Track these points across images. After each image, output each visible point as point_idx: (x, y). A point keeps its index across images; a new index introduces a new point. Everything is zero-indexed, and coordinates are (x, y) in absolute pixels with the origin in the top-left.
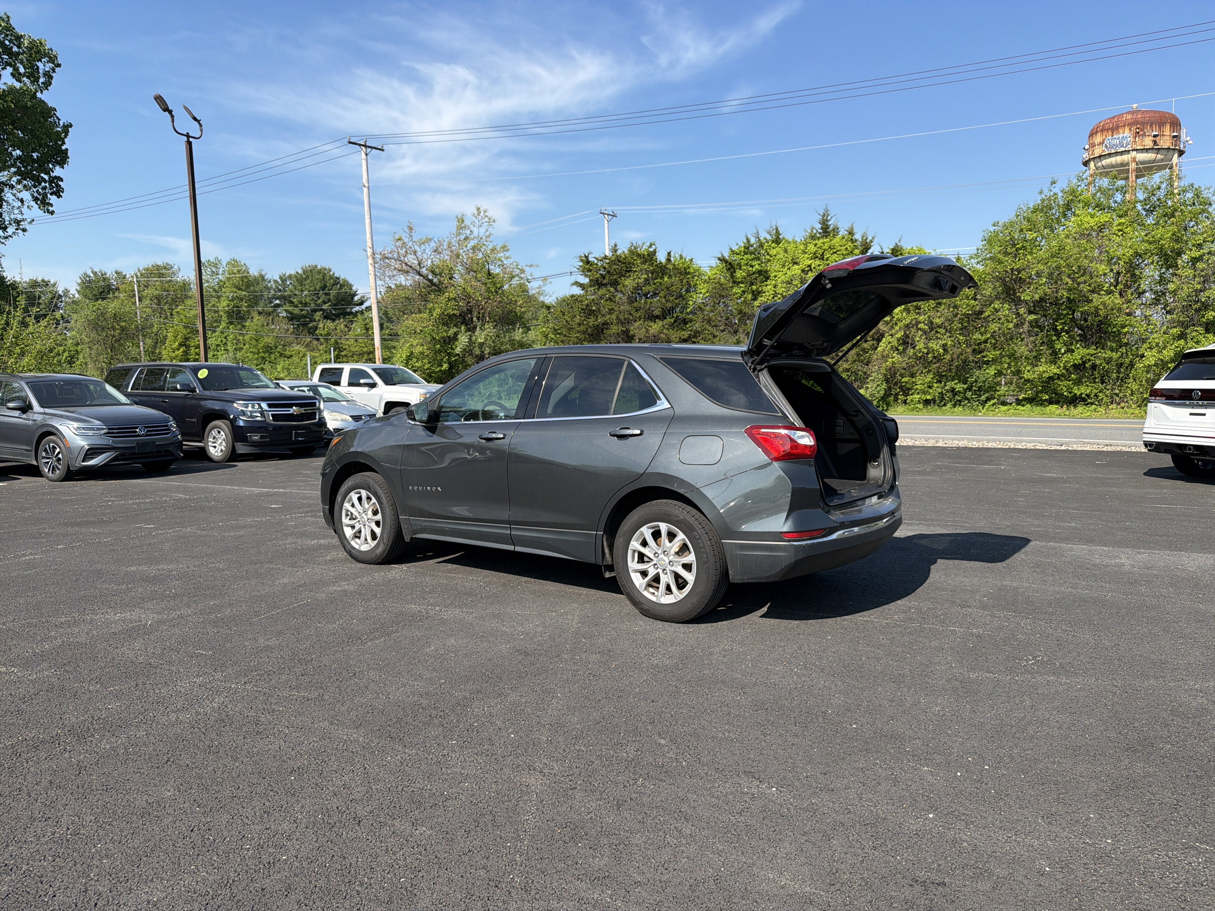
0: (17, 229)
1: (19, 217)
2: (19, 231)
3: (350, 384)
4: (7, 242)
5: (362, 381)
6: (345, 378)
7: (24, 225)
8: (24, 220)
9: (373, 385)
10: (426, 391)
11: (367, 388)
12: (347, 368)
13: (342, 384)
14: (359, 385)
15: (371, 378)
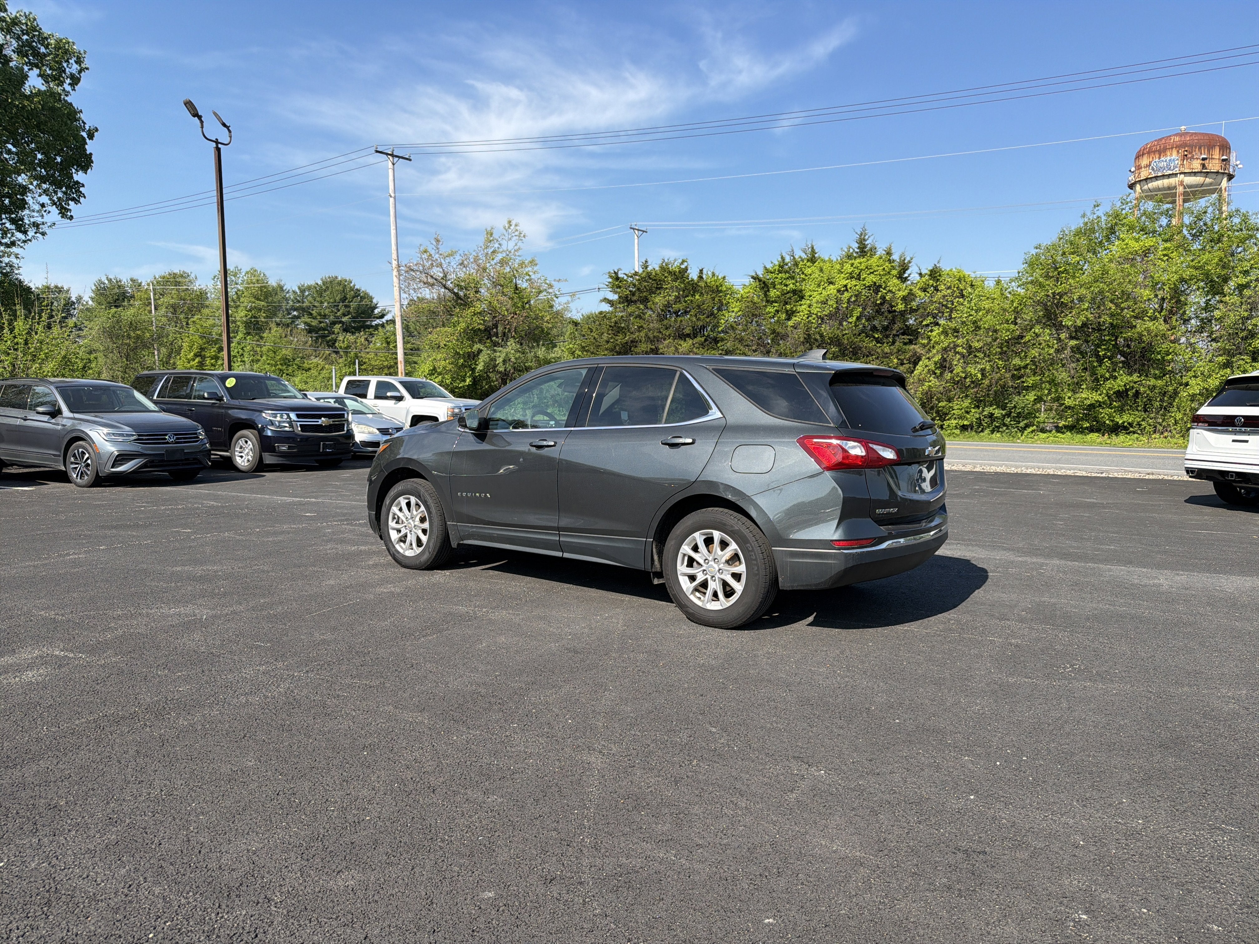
0: (36, 233)
1: (39, 220)
2: (39, 235)
3: (377, 397)
4: (26, 246)
5: (389, 394)
6: (371, 391)
7: (44, 228)
8: (43, 224)
9: (400, 399)
10: (454, 405)
11: (394, 401)
12: (374, 381)
13: (368, 396)
14: (387, 398)
15: (398, 391)
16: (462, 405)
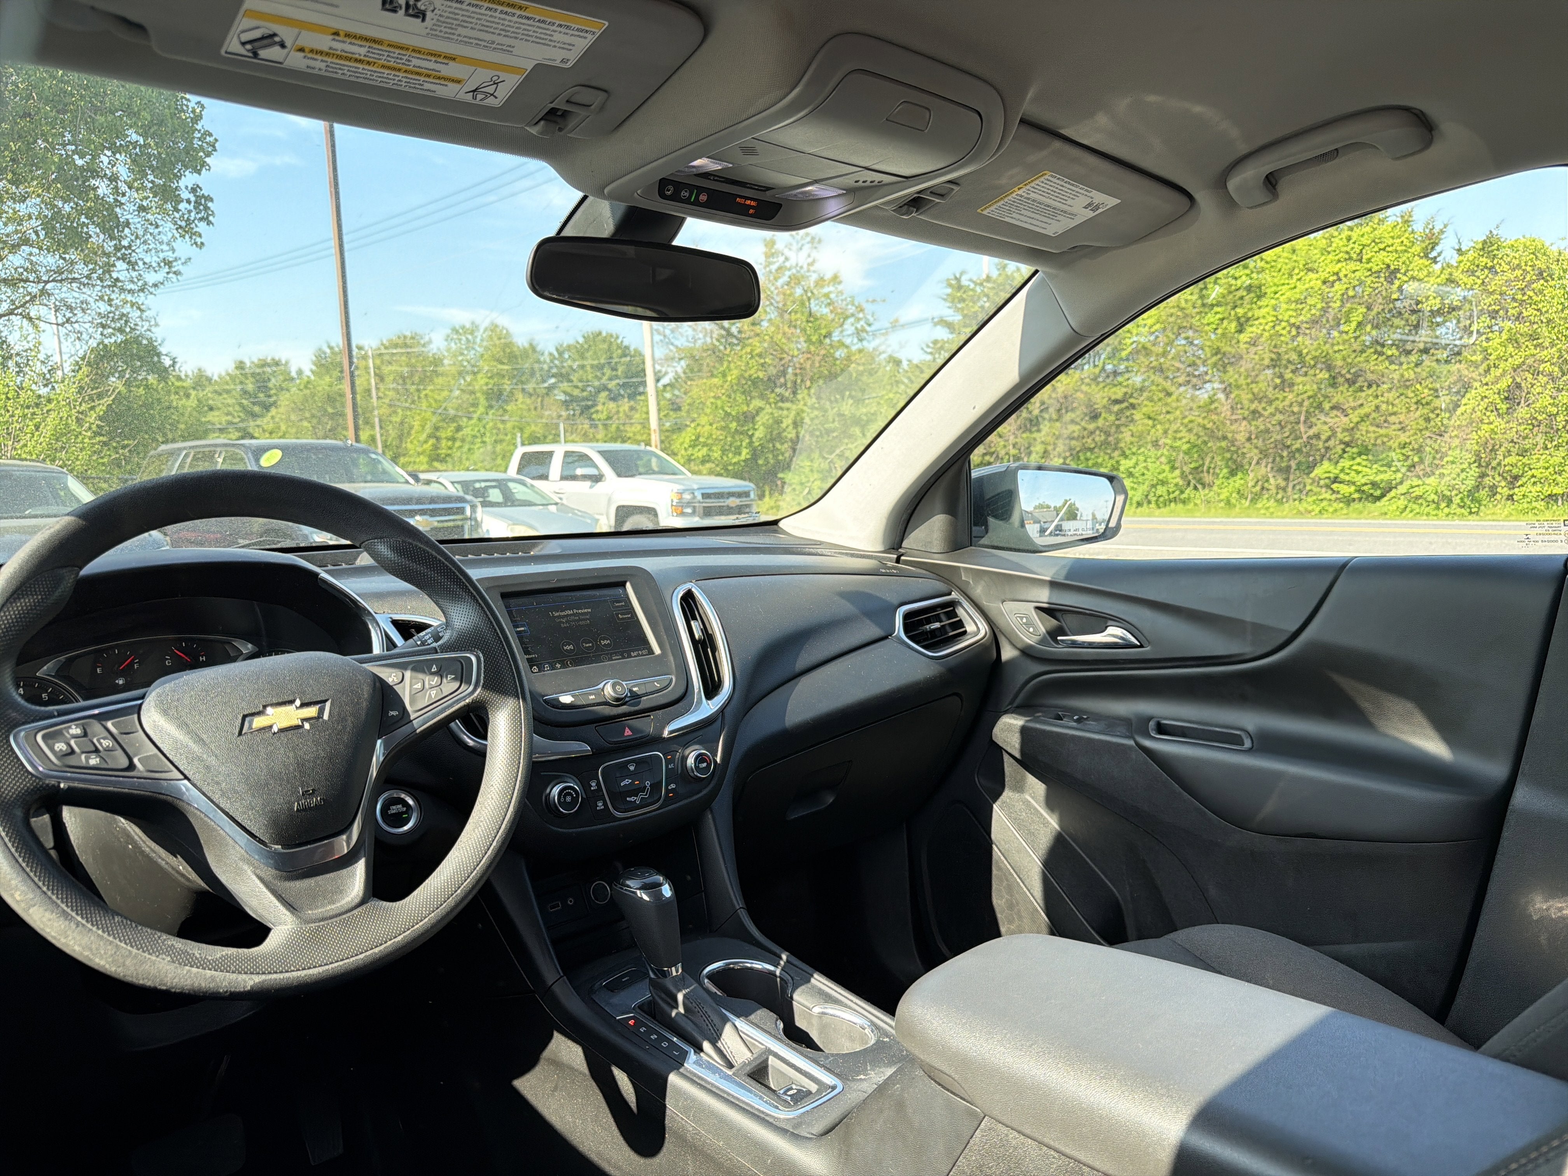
0: (168, 273)
1: (170, 256)
2: (171, 275)
3: (564, 478)
4: (158, 291)
5: (579, 472)
6: (556, 467)
7: (177, 266)
8: (176, 260)
9: (597, 478)
10: (681, 487)
11: (588, 483)
12: (559, 450)
13: (550, 478)
14: (574, 478)
15: (596, 467)
16: (695, 487)
